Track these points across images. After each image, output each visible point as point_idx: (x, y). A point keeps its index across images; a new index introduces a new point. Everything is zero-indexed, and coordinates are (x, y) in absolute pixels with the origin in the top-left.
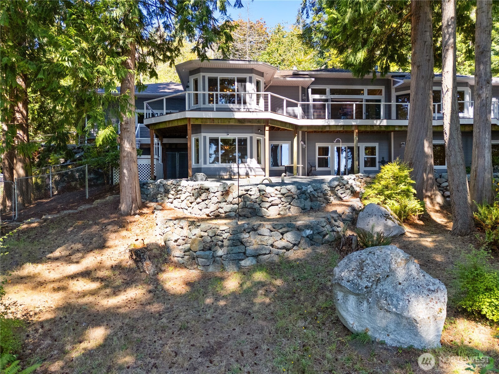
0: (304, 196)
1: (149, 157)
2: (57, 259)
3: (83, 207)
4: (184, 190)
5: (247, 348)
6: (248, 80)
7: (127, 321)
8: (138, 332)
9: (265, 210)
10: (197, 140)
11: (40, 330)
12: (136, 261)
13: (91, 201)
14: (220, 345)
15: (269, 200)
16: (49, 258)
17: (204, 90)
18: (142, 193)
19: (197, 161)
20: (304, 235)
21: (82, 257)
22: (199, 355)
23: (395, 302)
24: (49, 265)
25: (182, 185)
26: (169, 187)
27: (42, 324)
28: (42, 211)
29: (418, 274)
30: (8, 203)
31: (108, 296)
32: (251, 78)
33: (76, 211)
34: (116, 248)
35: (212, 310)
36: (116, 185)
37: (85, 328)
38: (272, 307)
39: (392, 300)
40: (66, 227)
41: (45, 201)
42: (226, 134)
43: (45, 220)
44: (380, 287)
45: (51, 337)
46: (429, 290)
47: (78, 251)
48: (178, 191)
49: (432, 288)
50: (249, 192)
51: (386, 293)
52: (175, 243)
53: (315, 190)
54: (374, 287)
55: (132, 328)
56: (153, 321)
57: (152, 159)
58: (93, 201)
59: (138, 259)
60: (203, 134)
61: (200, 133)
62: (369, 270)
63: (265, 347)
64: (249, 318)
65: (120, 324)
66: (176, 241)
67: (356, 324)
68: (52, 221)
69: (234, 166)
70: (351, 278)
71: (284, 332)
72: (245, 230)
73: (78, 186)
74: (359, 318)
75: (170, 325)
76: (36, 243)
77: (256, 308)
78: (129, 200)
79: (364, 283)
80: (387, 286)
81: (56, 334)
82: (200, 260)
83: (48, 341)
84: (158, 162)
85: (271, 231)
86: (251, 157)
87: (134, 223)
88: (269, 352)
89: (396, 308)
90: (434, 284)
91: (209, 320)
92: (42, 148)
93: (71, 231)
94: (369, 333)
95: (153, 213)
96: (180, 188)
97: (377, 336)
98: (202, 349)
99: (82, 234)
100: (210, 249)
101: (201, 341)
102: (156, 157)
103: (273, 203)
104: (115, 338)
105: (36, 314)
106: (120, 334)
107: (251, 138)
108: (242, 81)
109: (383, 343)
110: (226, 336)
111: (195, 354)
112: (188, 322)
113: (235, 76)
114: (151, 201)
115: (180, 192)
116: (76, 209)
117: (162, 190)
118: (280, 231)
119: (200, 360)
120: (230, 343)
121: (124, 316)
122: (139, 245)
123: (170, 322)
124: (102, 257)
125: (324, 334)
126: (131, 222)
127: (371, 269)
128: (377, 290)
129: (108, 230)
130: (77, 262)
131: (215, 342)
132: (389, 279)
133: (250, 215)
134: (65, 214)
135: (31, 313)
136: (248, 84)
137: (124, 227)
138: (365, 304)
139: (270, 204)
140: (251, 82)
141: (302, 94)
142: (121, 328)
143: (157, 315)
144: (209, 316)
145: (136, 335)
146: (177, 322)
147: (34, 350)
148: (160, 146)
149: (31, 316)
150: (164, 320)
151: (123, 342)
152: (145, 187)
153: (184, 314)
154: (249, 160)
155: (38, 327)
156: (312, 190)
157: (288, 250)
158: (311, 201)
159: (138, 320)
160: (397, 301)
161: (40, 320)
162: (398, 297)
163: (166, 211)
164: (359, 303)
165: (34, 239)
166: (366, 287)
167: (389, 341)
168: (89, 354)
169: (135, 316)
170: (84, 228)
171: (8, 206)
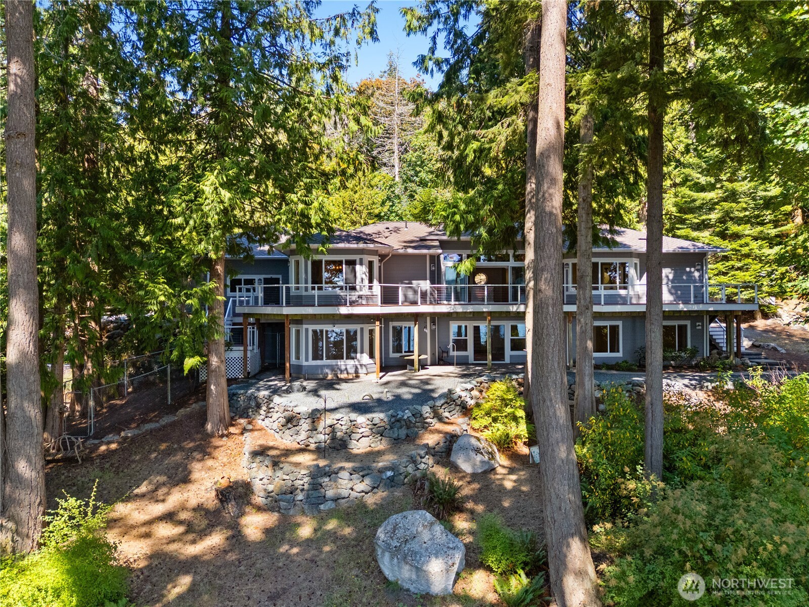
0: (398, 424)
1: (242, 348)
2: (143, 496)
3: (166, 420)
4: (277, 409)
5: (305, 593)
6: (358, 261)
7: (211, 568)
8: (220, 579)
9: (355, 442)
10: (298, 332)
11: (141, 577)
12: (221, 501)
13: (173, 409)
14: (284, 590)
15: (360, 431)
16: (136, 495)
17: (306, 282)
18: (231, 406)
19: (298, 358)
20: (384, 477)
21: (168, 494)
22: (266, 599)
23: (418, 558)
24: (138, 504)
25: (274, 401)
26: (261, 401)
27: (141, 570)
28: (119, 424)
29: (442, 534)
30: (78, 408)
31: (194, 542)
32: (361, 260)
33: (157, 425)
34: (201, 482)
35: (284, 558)
36: (203, 383)
37: (178, 575)
38: (336, 556)
39: (416, 556)
40: (150, 452)
41: (118, 402)
42: (331, 325)
43: (125, 438)
44: (408, 546)
45: (151, 583)
46: (448, 547)
47: (164, 484)
48: (271, 408)
49: (451, 546)
50: (340, 422)
51: (413, 551)
52: (261, 482)
53: (413, 415)
54: (403, 546)
55: (216, 575)
56: (233, 568)
57: (245, 351)
58: (177, 410)
59: (224, 499)
60: (305, 326)
61: (302, 324)
62: (400, 533)
63: (319, 593)
64: (315, 566)
65: (206, 571)
66: (261, 480)
67: (391, 575)
68: (133, 440)
69: (341, 363)
70: (385, 539)
71: (339, 580)
72: (325, 474)
73: (157, 381)
74: (392, 570)
75: (247, 573)
76: (121, 474)
77: (323, 556)
78: (216, 418)
79: (395, 543)
80: (414, 546)
81: (154, 580)
82: (282, 503)
83: (149, 587)
84: (253, 350)
85: (351, 474)
86: (362, 352)
87: (222, 449)
88: (322, 597)
89: (418, 563)
90: (453, 542)
91: (280, 568)
92: (112, 325)
93: (156, 457)
94: (399, 582)
95: (242, 434)
96: (271, 406)
97: (404, 584)
98: (269, 594)
99: (166, 462)
100: (291, 493)
101: (270, 587)
102: (250, 348)
103: (364, 434)
104: (202, 584)
105: (135, 561)
106: (206, 580)
107: (362, 329)
108: (351, 263)
109: (408, 590)
110: (291, 583)
111: (264, 598)
112: (262, 570)
113: (343, 258)
114: (241, 417)
115: (272, 410)
116: (157, 422)
117: (253, 404)
118: (361, 474)
119: (266, 603)
120: (293, 589)
121: (208, 563)
122: (224, 483)
123: (247, 569)
124: (189, 494)
125: (369, 582)
126: (218, 447)
127: (402, 531)
128: (406, 549)
129: (194, 458)
130: (163, 501)
131: (282, 588)
132: (416, 539)
133: (339, 448)
134: (147, 430)
135: (132, 560)
136: (358, 267)
137: (209, 454)
138: (396, 560)
139: (361, 435)
140: (361, 264)
141: (430, 264)
142: (207, 575)
143: (237, 563)
144: (281, 564)
145: (218, 582)
146: (253, 570)
147: (138, 594)
148: (255, 330)
149: (131, 563)
150: (242, 568)
151: (208, 587)
152: (235, 398)
153: (260, 561)
154: (358, 355)
155: (139, 574)
156: (410, 415)
157: (367, 493)
158: (408, 428)
159: (220, 567)
160: (420, 557)
161: (140, 567)
162: (421, 554)
163: (256, 433)
164: (392, 558)
165: (118, 467)
166: (395, 547)
167: (412, 589)
168: (181, 597)
169: (219, 564)
170: (169, 455)
171: (78, 411)
